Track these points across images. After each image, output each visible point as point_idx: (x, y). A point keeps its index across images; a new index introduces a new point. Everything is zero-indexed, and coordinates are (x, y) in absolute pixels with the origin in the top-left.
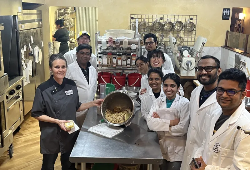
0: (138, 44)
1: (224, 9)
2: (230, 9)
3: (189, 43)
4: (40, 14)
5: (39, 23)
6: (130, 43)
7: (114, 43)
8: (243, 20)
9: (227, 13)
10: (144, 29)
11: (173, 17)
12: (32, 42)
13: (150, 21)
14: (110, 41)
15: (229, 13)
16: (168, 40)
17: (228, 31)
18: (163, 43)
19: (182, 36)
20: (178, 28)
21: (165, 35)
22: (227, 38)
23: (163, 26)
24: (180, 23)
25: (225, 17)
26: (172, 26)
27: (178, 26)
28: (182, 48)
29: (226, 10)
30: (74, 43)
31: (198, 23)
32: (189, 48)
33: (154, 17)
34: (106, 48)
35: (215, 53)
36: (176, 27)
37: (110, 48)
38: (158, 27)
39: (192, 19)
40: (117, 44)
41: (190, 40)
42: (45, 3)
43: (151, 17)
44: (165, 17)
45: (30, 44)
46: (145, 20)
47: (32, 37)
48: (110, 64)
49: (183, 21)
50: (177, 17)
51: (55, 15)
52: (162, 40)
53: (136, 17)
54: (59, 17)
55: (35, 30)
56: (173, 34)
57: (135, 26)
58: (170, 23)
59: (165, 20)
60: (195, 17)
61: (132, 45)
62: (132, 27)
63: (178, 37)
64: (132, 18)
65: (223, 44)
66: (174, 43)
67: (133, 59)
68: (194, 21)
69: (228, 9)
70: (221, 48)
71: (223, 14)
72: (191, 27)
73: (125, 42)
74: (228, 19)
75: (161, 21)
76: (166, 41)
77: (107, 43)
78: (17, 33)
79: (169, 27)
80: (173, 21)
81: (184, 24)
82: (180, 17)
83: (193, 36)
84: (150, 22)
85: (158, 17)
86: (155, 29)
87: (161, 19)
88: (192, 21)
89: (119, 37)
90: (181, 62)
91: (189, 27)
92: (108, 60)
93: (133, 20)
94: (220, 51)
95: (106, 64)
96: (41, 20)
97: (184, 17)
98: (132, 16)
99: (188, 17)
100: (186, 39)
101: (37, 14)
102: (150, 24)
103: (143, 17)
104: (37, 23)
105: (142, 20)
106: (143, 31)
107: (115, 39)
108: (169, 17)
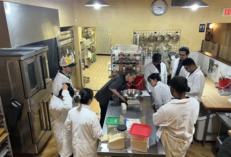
0: (141, 56)
1: (200, 25)
2: (205, 25)
3: (175, 49)
4: (72, 32)
5: (72, 39)
6: (135, 55)
7: (124, 55)
8: (212, 29)
9: (203, 27)
10: (143, 41)
11: (163, 32)
12: (68, 53)
13: (148, 34)
14: (121, 55)
15: (205, 28)
16: (160, 48)
17: (203, 41)
18: (157, 49)
19: (170, 44)
20: (167, 39)
21: (158, 44)
22: (202, 45)
23: (157, 38)
24: (169, 35)
25: (201, 31)
26: (163, 38)
27: (167, 38)
28: (170, 53)
29: (202, 26)
30: (94, 47)
31: (182, 35)
32: (175, 53)
33: (150, 32)
34: (118, 59)
35: (194, 56)
36: (166, 38)
37: (121, 60)
38: (153, 39)
39: (177, 32)
40: (126, 57)
41: (175, 47)
42: (76, 25)
43: (148, 32)
44: (158, 32)
45: (66, 55)
46: (143, 34)
47: (67, 50)
48: (121, 71)
49: (171, 34)
50: (166, 32)
51: (82, 29)
52: (156, 48)
53: (137, 32)
54: (84, 30)
55: (69, 45)
56: (164, 43)
57: (137, 39)
58: (162, 36)
59: (158, 34)
60: (179, 31)
61: (136, 57)
62: (134, 39)
63: (167, 46)
64: (135, 33)
65: (200, 50)
66: (165, 51)
67: (137, 67)
68: (179, 34)
69: (203, 25)
70: (198, 52)
71: (200, 28)
72: (177, 38)
73: (132, 55)
74: (203, 31)
75: (155, 35)
76: (159, 49)
77: (119, 56)
78: (57, 48)
79: (161, 39)
80: (163, 35)
81: (171, 36)
82: (169, 31)
83: (178, 44)
84: (147, 36)
85: (153, 32)
86: (151, 40)
87: (155, 33)
88: (177, 34)
89: (127, 51)
90: (170, 64)
91: (175, 38)
92: (120, 68)
93: (135, 34)
94: (198, 54)
95: (119, 70)
96: (73, 37)
97: (171, 31)
98: (135, 32)
99: (174, 31)
100: (173, 47)
101: (70, 33)
102: (147, 37)
103: (143, 32)
104: (71, 39)
105: (142, 34)
106: (142, 42)
107: (124, 52)
108: (161, 32)
